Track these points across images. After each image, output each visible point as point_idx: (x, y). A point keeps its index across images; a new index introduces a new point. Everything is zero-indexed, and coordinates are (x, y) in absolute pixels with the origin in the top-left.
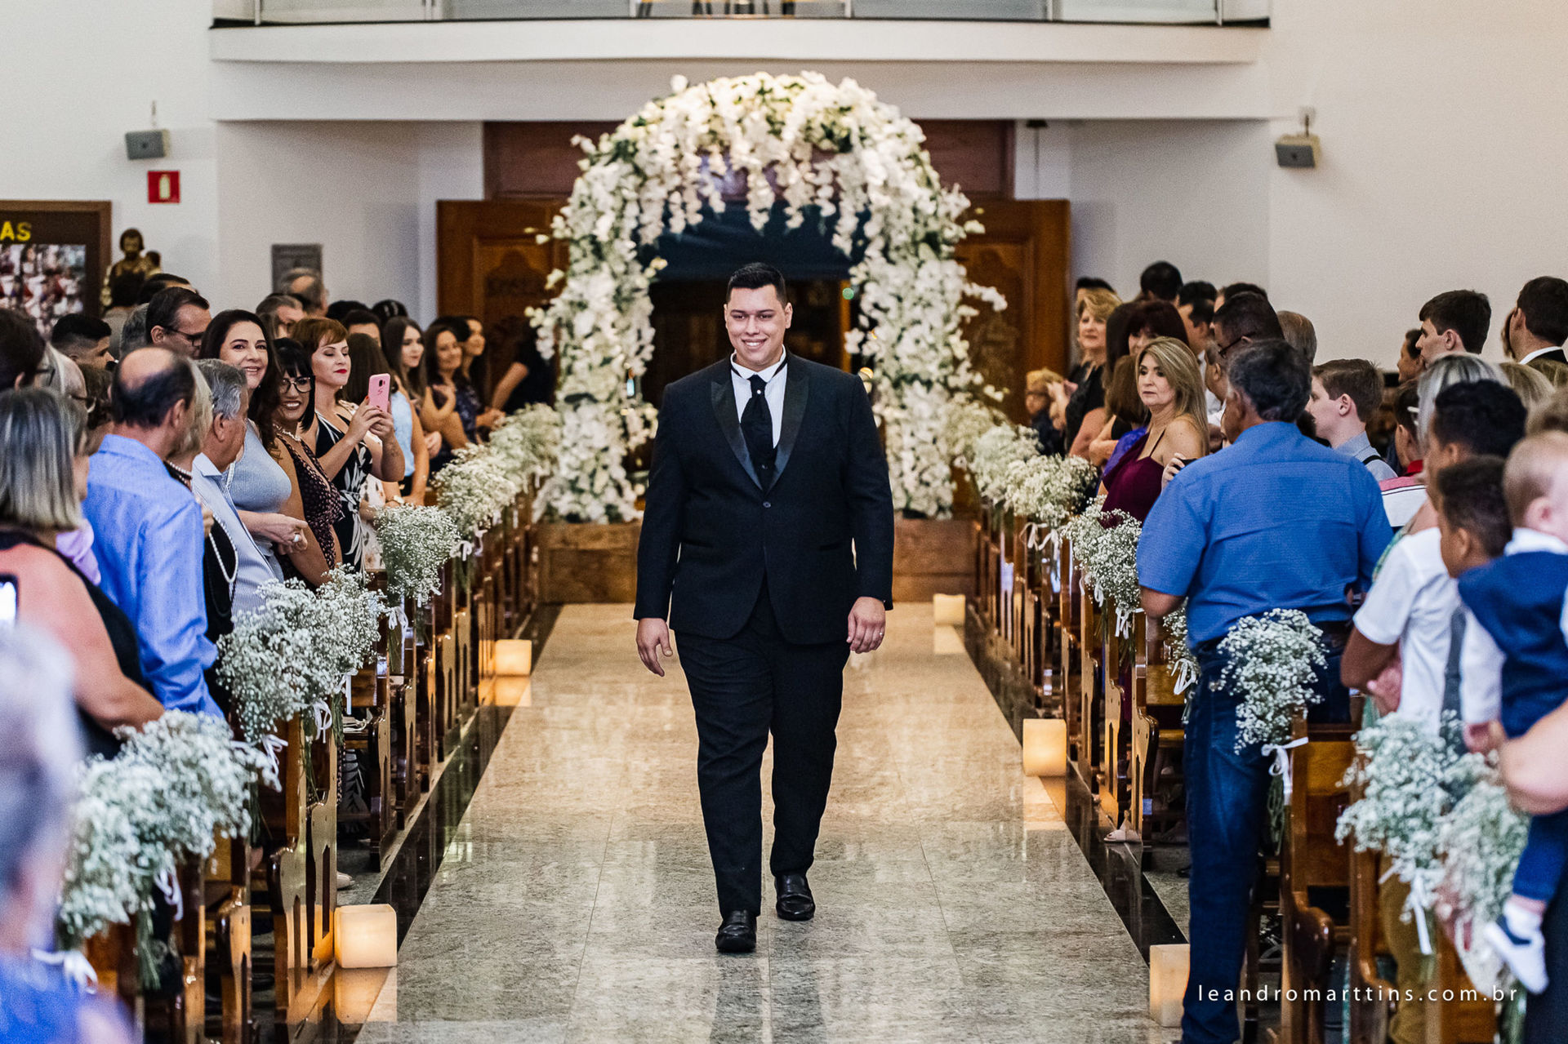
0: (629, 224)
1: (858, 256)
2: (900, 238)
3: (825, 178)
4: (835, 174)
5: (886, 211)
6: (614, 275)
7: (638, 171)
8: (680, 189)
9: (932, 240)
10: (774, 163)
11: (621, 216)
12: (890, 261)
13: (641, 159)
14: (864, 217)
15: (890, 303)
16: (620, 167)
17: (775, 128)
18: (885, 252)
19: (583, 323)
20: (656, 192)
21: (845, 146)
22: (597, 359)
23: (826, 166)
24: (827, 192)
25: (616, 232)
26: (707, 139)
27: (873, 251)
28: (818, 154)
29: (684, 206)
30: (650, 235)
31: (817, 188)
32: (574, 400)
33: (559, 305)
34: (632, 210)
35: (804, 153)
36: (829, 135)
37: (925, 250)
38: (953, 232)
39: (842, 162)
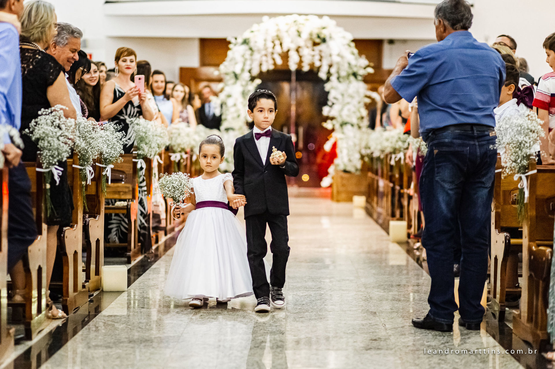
0: (247, 68)
1: (328, 79)
2: (343, 74)
3: (316, 52)
4: (321, 51)
5: (338, 63)
6: (242, 86)
7: (251, 49)
8: (266, 55)
9: (355, 75)
10: (299, 47)
11: (244, 64)
12: (340, 82)
13: (252, 44)
14: (330, 66)
15: (339, 97)
16: (244, 47)
17: (299, 34)
18: (338, 78)
19: (230, 102)
20: (257, 56)
21: (324, 40)
22: (235, 115)
23: (317, 48)
24: (317, 57)
25: (243, 70)
26: (276, 38)
27: (333, 78)
28: (315, 44)
29: (267, 61)
30: (255, 72)
31: (313, 56)
32: (227, 130)
33: (222, 96)
34: (248, 63)
35: (310, 44)
36: (319, 37)
37: (352, 78)
38: (362, 72)
39: (322, 47)
